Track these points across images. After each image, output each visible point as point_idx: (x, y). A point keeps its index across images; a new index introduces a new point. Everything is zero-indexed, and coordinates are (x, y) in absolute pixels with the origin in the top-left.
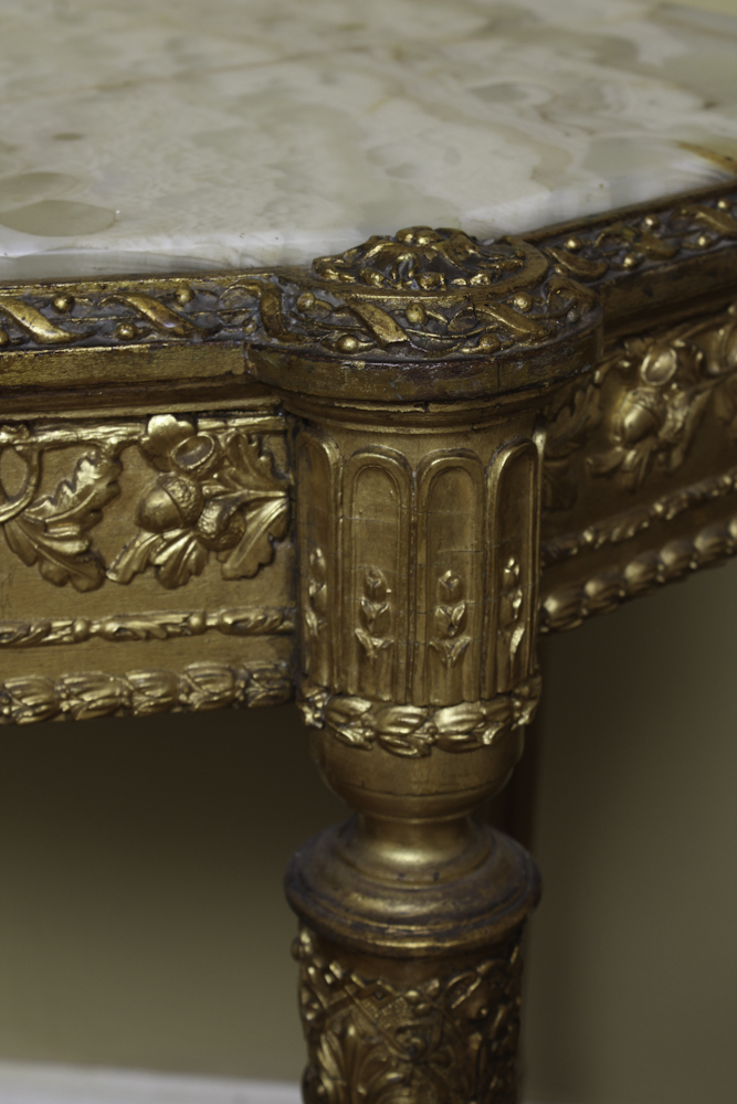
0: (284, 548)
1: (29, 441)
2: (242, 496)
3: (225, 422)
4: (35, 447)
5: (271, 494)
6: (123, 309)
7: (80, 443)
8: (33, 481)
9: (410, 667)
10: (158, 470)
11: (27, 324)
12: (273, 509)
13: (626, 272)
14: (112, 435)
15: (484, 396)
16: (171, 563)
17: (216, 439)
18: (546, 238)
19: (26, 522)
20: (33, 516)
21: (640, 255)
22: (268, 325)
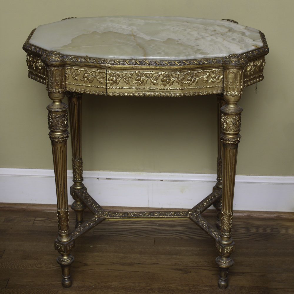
0: (222, 80)
1: (204, 71)
2: (219, 75)
3: (219, 69)
5: (222, 75)
6: (212, 60)
7: (207, 71)
8: (204, 74)
9: (234, 89)
10: (213, 73)
11: (205, 62)
12: (222, 77)
13: (249, 57)
14: (210, 71)
15: (240, 67)
16: (213, 81)
17: (218, 71)
18: (243, 54)
19: (203, 78)
21: (250, 55)
22: (223, 62)
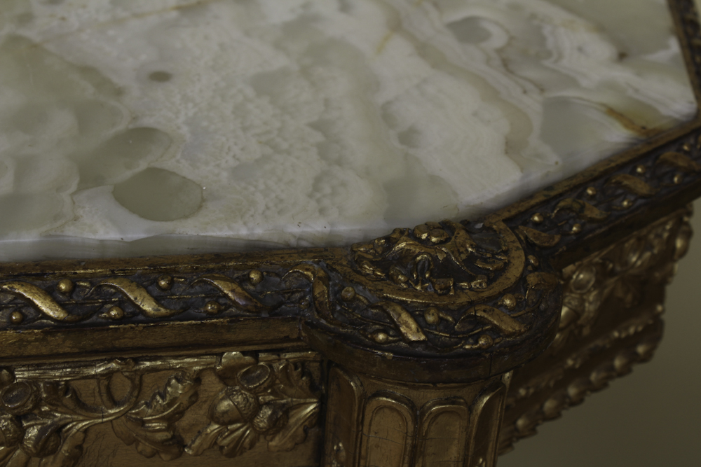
0: (313, 432)
1: (135, 369)
2: (287, 403)
3: (279, 355)
4: (139, 373)
5: (308, 400)
6: (209, 287)
7: (171, 369)
8: (136, 393)
10: (226, 385)
11: (139, 303)
12: (309, 410)
13: (574, 238)
14: (196, 365)
16: (232, 445)
17: (271, 367)
18: (518, 215)
19: (129, 419)
20: (134, 416)
21: (583, 221)
22: (319, 308)
